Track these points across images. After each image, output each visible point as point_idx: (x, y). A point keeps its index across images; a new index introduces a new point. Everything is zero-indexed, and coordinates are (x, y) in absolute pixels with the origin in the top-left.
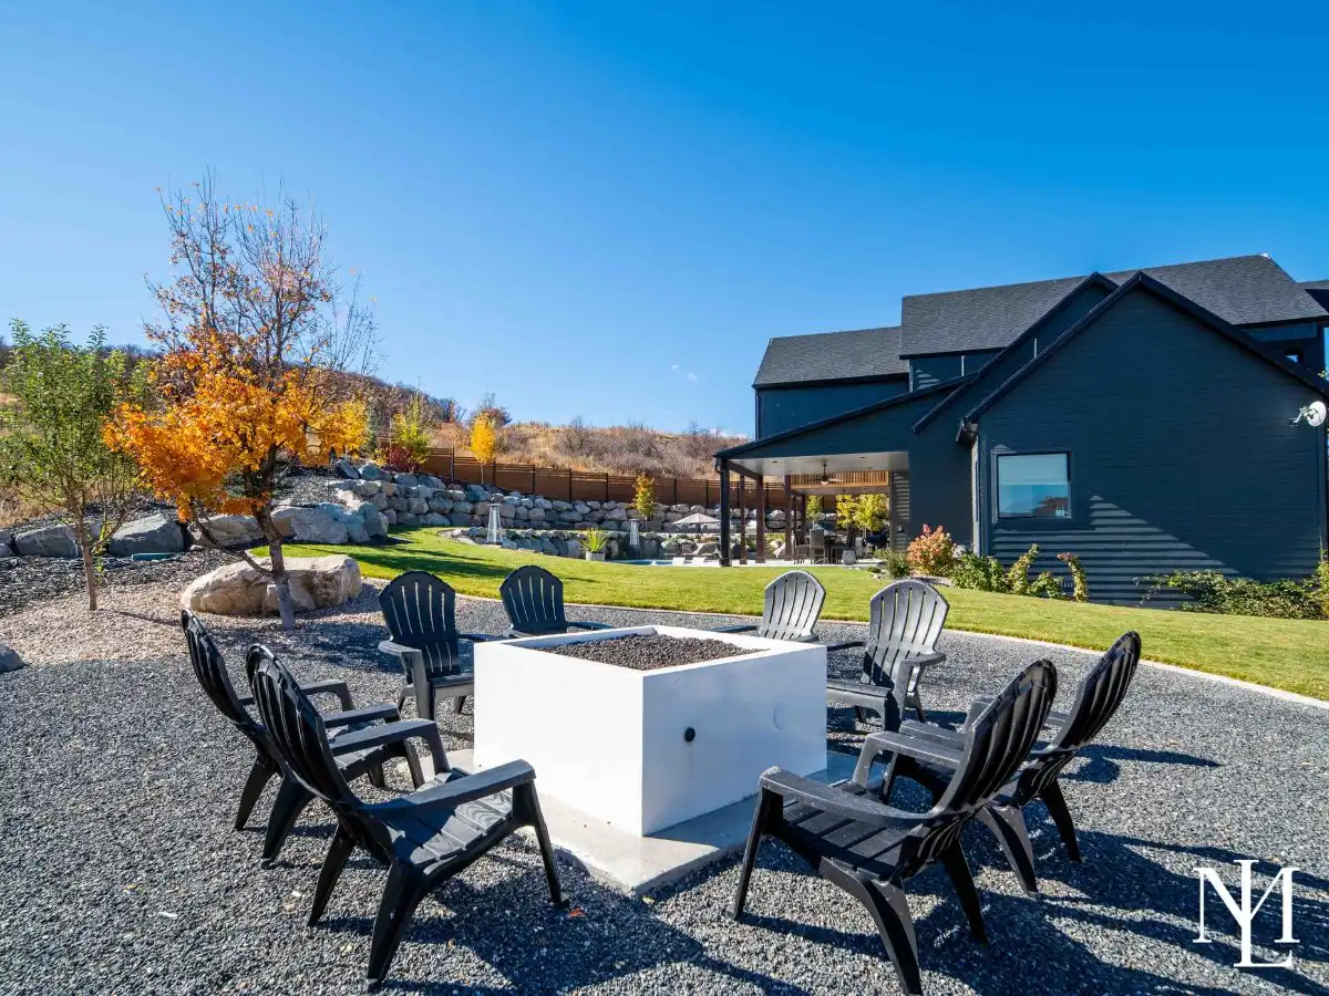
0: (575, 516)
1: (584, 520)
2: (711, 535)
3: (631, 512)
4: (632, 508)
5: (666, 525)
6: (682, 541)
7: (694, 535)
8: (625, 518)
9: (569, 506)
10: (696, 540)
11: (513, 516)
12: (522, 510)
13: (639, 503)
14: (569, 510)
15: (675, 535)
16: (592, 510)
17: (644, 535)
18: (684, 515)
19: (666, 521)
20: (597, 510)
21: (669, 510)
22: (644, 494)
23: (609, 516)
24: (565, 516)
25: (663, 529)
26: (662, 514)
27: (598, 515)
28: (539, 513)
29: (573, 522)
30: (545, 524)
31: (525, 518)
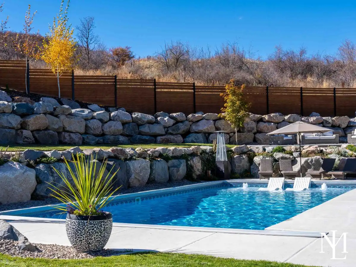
0: (157, 129)
1: (167, 133)
2: (313, 148)
3: (219, 124)
4: (220, 119)
5: (259, 136)
6: (278, 155)
7: (293, 147)
8: (213, 130)
9: (150, 117)
10: (295, 154)
11: (83, 130)
12: (95, 124)
13: (227, 114)
14: (150, 123)
15: (269, 148)
16: (177, 122)
17: (234, 148)
18: (278, 125)
19: (259, 132)
20: (182, 122)
21: (261, 120)
22: (234, 103)
23: (194, 128)
24: (146, 129)
25: (255, 141)
26: (254, 125)
27: (183, 127)
28: (117, 126)
29: (155, 136)
30: (122, 138)
31: (98, 132)
